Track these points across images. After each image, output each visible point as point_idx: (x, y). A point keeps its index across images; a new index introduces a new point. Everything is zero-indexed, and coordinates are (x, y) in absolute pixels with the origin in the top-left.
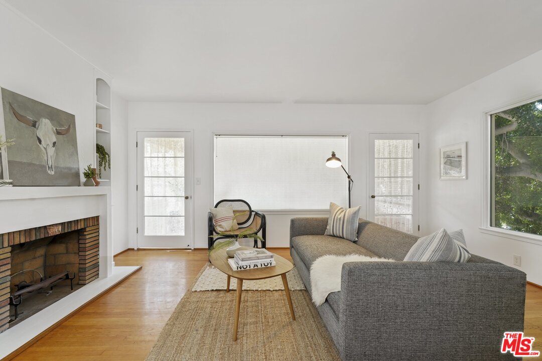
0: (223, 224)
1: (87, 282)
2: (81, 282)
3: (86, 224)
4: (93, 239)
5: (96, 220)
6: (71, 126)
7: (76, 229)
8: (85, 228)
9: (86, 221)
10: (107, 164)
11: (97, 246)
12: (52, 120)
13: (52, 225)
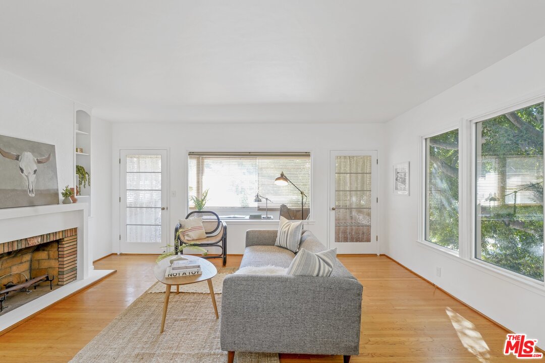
0: (190, 233)
1: (65, 283)
2: (60, 283)
3: (64, 234)
4: (71, 247)
5: (74, 231)
6: (51, 155)
7: (55, 239)
8: (63, 239)
9: (64, 233)
10: (87, 182)
11: (75, 253)
12: (33, 152)
13: (33, 237)
